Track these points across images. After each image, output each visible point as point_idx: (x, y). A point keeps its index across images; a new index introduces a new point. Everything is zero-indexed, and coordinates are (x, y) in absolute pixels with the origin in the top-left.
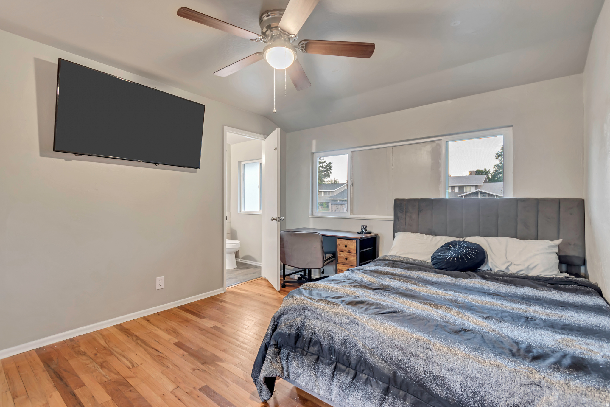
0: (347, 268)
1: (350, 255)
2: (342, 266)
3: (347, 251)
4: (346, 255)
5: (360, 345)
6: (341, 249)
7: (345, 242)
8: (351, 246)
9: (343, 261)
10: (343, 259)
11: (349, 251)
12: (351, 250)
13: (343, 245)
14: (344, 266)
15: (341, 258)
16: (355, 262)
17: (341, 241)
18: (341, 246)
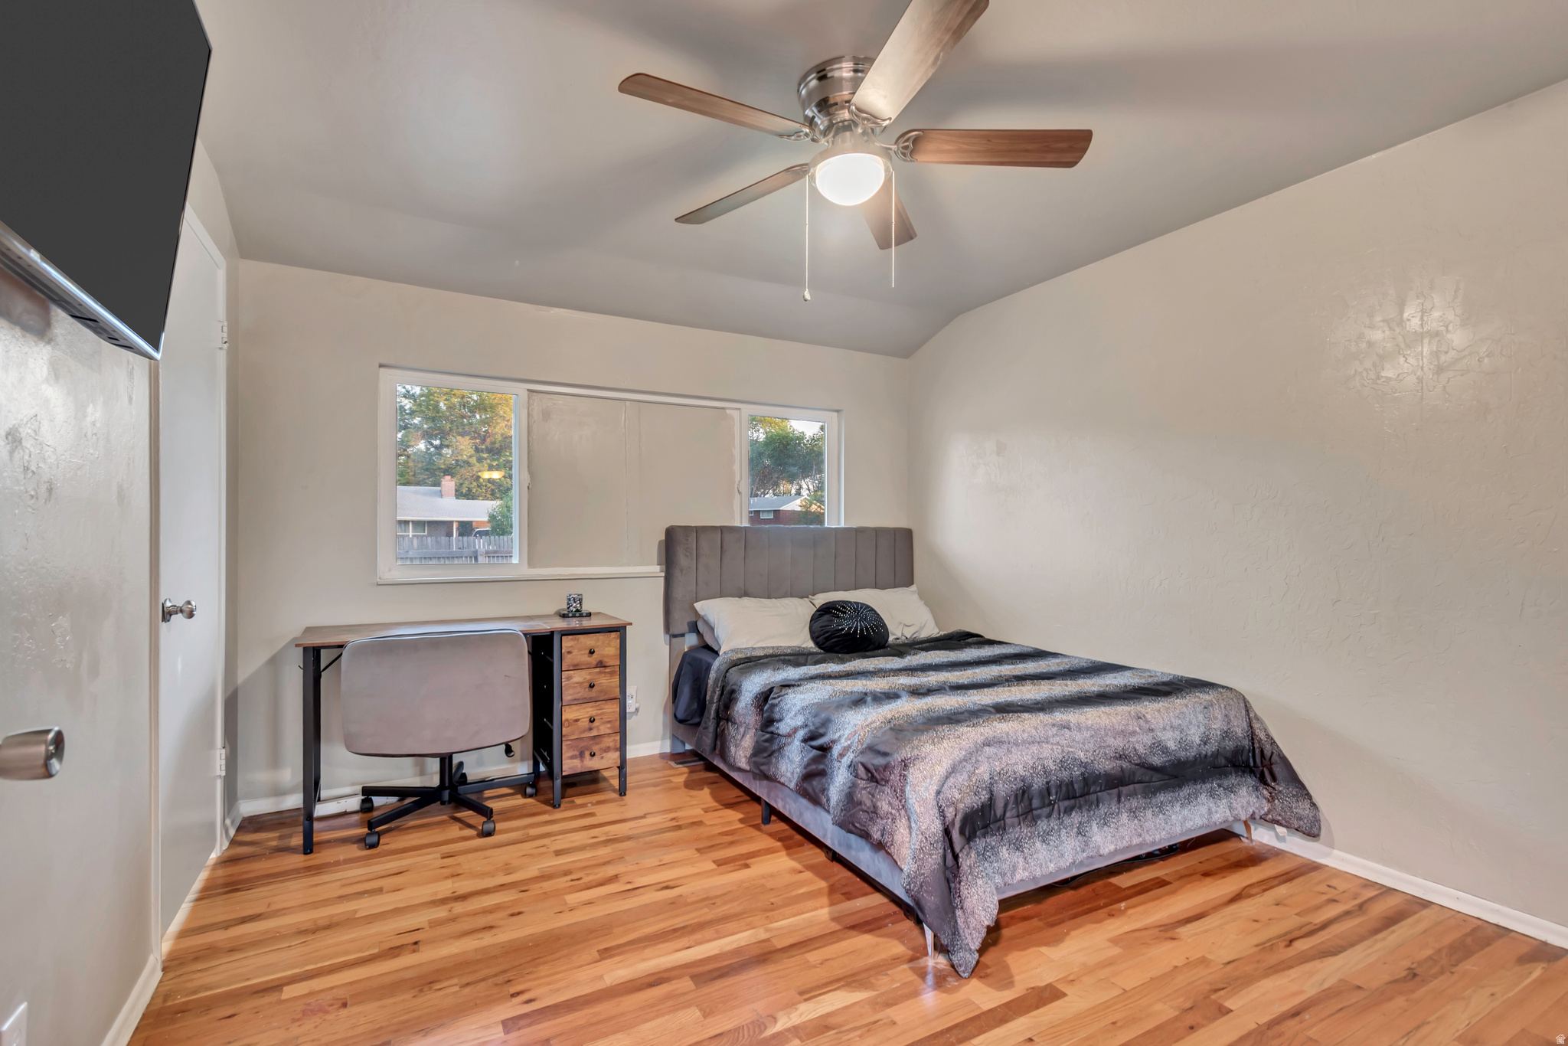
0: (592, 709)
1: (600, 673)
2: (577, 710)
3: (594, 663)
4: (588, 677)
5: (1081, 755)
6: (575, 662)
7: (588, 641)
8: (607, 649)
9: (580, 694)
10: (579, 689)
11: (601, 665)
12: (606, 660)
13: (580, 650)
14: (584, 708)
15: (574, 687)
16: (616, 687)
17: (575, 639)
18: (574, 653)
